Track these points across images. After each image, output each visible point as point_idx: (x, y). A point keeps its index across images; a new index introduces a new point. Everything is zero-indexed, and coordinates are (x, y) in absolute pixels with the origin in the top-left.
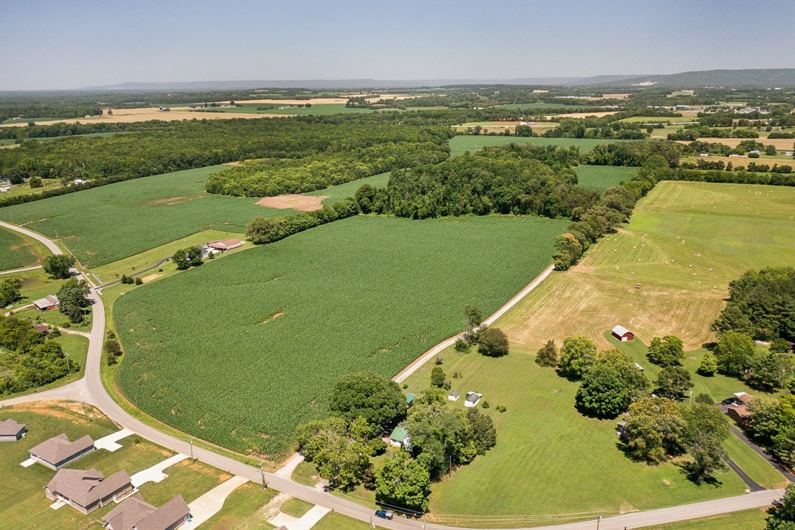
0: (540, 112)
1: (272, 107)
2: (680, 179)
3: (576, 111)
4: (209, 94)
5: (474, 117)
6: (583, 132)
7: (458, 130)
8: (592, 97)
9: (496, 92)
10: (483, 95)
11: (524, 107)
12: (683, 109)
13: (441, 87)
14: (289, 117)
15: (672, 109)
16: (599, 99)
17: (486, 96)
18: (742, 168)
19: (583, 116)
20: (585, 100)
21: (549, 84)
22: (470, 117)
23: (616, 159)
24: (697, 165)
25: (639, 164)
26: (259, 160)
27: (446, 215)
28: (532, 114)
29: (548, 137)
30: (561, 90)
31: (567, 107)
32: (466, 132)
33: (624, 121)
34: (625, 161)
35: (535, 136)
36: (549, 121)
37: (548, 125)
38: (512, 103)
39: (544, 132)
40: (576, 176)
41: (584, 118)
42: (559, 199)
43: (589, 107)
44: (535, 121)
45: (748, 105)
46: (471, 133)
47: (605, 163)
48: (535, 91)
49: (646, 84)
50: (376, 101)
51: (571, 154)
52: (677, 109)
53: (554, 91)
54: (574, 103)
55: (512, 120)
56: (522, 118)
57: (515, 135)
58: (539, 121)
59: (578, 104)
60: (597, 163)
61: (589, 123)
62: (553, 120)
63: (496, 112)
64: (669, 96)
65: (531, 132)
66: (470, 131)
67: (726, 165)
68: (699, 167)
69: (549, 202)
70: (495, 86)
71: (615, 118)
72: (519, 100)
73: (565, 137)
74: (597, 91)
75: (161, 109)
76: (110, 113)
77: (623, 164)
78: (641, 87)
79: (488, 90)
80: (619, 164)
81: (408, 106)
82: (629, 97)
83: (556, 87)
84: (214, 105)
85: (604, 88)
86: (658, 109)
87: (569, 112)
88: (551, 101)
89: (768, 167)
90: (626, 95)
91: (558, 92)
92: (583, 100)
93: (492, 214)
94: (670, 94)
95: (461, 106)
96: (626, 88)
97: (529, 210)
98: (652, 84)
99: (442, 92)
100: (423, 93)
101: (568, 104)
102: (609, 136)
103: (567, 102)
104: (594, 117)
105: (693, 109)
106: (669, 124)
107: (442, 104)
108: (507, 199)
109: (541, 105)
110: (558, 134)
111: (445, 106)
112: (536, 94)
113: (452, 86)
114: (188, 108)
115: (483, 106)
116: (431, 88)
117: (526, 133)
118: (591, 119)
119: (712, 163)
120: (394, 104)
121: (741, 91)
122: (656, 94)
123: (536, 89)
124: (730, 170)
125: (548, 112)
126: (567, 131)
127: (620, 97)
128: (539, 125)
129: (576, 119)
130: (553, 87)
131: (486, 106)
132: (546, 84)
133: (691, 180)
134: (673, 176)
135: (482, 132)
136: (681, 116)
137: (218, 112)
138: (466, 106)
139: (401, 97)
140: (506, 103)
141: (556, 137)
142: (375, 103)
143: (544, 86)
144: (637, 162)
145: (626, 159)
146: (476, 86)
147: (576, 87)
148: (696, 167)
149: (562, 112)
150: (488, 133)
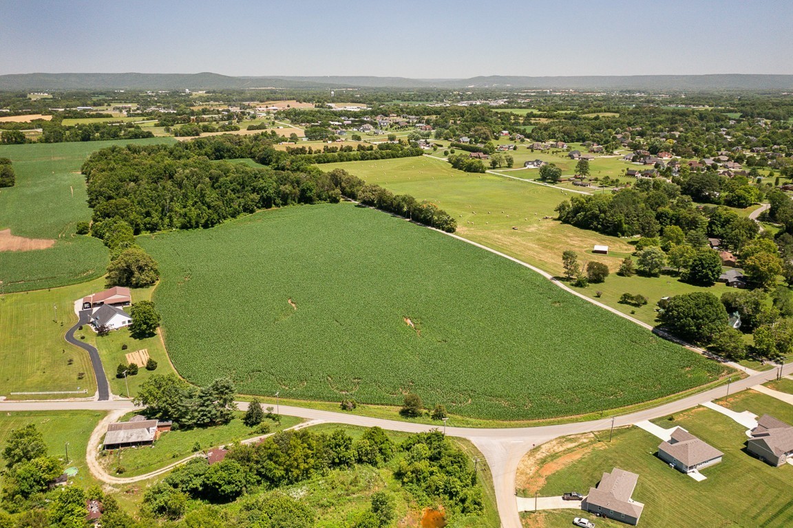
18: (319, 151)
67: (307, 149)
89: (337, 148)
97: (289, 201)
119: (298, 148)
124: (311, 154)
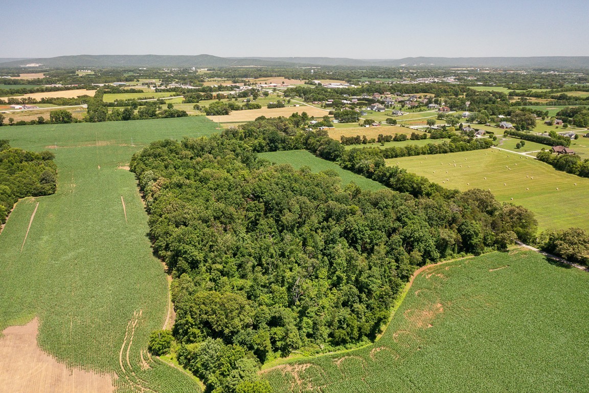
3: (38, 91)
8: (12, 76)
31: (29, 87)
35: (76, 122)
49: (33, 65)
57: (52, 122)
67: (362, 138)
117: (65, 119)
135: (6, 121)
150: (15, 122)
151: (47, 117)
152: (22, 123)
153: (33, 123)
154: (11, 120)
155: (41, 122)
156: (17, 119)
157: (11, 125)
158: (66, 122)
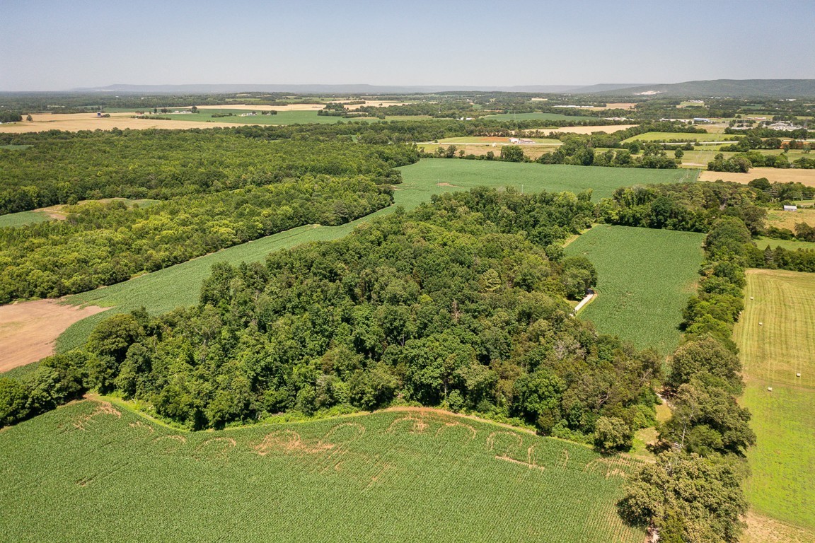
0: (537, 124)
1: (231, 114)
2: (779, 267)
3: (579, 124)
4: (182, 98)
5: (455, 131)
6: (592, 157)
7: (427, 151)
8: (595, 106)
9: (491, 100)
10: (477, 103)
11: (518, 118)
12: (702, 122)
13: (435, 94)
14: (234, 127)
15: (690, 123)
16: (603, 109)
17: (480, 104)
19: (588, 130)
20: (589, 111)
21: (549, 92)
22: (450, 130)
23: (654, 217)
24: (795, 234)
25: (693, 226)
26: (109, 200)
27: (283, 409)
28: (527, 126)
29: (545, 163)
30: (561, 98)
31: (569, 119)
32: (436, 153)
33: (641, 137)
34: (669, 221)
35: (527, 162)
36: (547, 137)
37: (545, 143)
38: (506, 113)
39: (540, 155)
40: (593, 272)
41: (590, 134)
42: (562, 383)
43: (594, 119)
44: (530, 137)
45: (775, 119)
46: (442, 155)
47: (636, 222)
48: (533, 99)
49: (649, 93)
50: (354, 108)
51: (580, 208)
52: (696, 122)
53: (553, 100)
54: (576, 113)
55: (502, 136)
56: (513, 132)
57: (501, 159)
58: (534, 137)
59: (580, 115)
60: (622, 221)
61: (598, 141)
62: (552, 136)
63: (484, 125)
64: (678, 107)
65: (522, 155)
66: (442, 152)
68: (799, 236)
69: (536, 391)
70: (492, 93)
71: (628, 133)
72: (515, 108)
73: (567, 164)
74: (600, 100)
75: (99, 114)
76: (30, 119)
77: (666, 226)
78: (644, 96)
79: (482, 98)
80: (658, 225)
81: (388, 115)
82: (636, 107)
83: (556, 95)
84: (164, 111)
85: (606, 97)
86: (673, 123)
87: (571, 125)
88: (550, 111)
90: (633, 105)
91: (557, 100)
92: (586, 111)
93: (399, 406)
94: (679, 104)
95: (447, 116)
96: (629, 97)
97: (485, 403)
98: (655, 93)
99: (434, 99)
100: (414, 99)
101: (569, 115)
102: (628, 162)
103: (567, 113)
104: (602, 133)
105: (713, 123)
106: (698, 145)
107: (427, 113)
108: (430, 375)
109: (539, 116)
110: (557, 159)
111: (430, 115)
112: (535, 102)
113: (447, 93)
114: (134, 114)
115: (472, 116)
116: (423, 94)
117: (515, 157)
118: (600, 137)
120: (373, 112)
121: (755, 103)
122: (663, 104)
123: (535, 97)
125: (546, 125)
126: (569, 155)
127: (626, 107)
128: (535, 143)
129: (580, 135)
130: (553, 95)
131: (477, 116)
132: (546, 92)
133: (801, 270)
134: (766, 260)
135: (457, 154)
136: (705, 132)
137: (164, 119)
138: (453, 115)
139: (386, 104)
140: (499, 113)
141: (555, 163)
142: (353, 111)
143: (543, 94)
144: (690, 222)
145: (670, 217)
146: (472, 93)
147: (576, 96)
148: (793, 236)
149: (563, 124)
150: (465, 155)
151: (497, 154)
152: (472, 157)
153: (482, 158)
154: (462, 152)
155: (490, 157)
156: (468, 153)
157: (460, 158)
158: (515, 161)
